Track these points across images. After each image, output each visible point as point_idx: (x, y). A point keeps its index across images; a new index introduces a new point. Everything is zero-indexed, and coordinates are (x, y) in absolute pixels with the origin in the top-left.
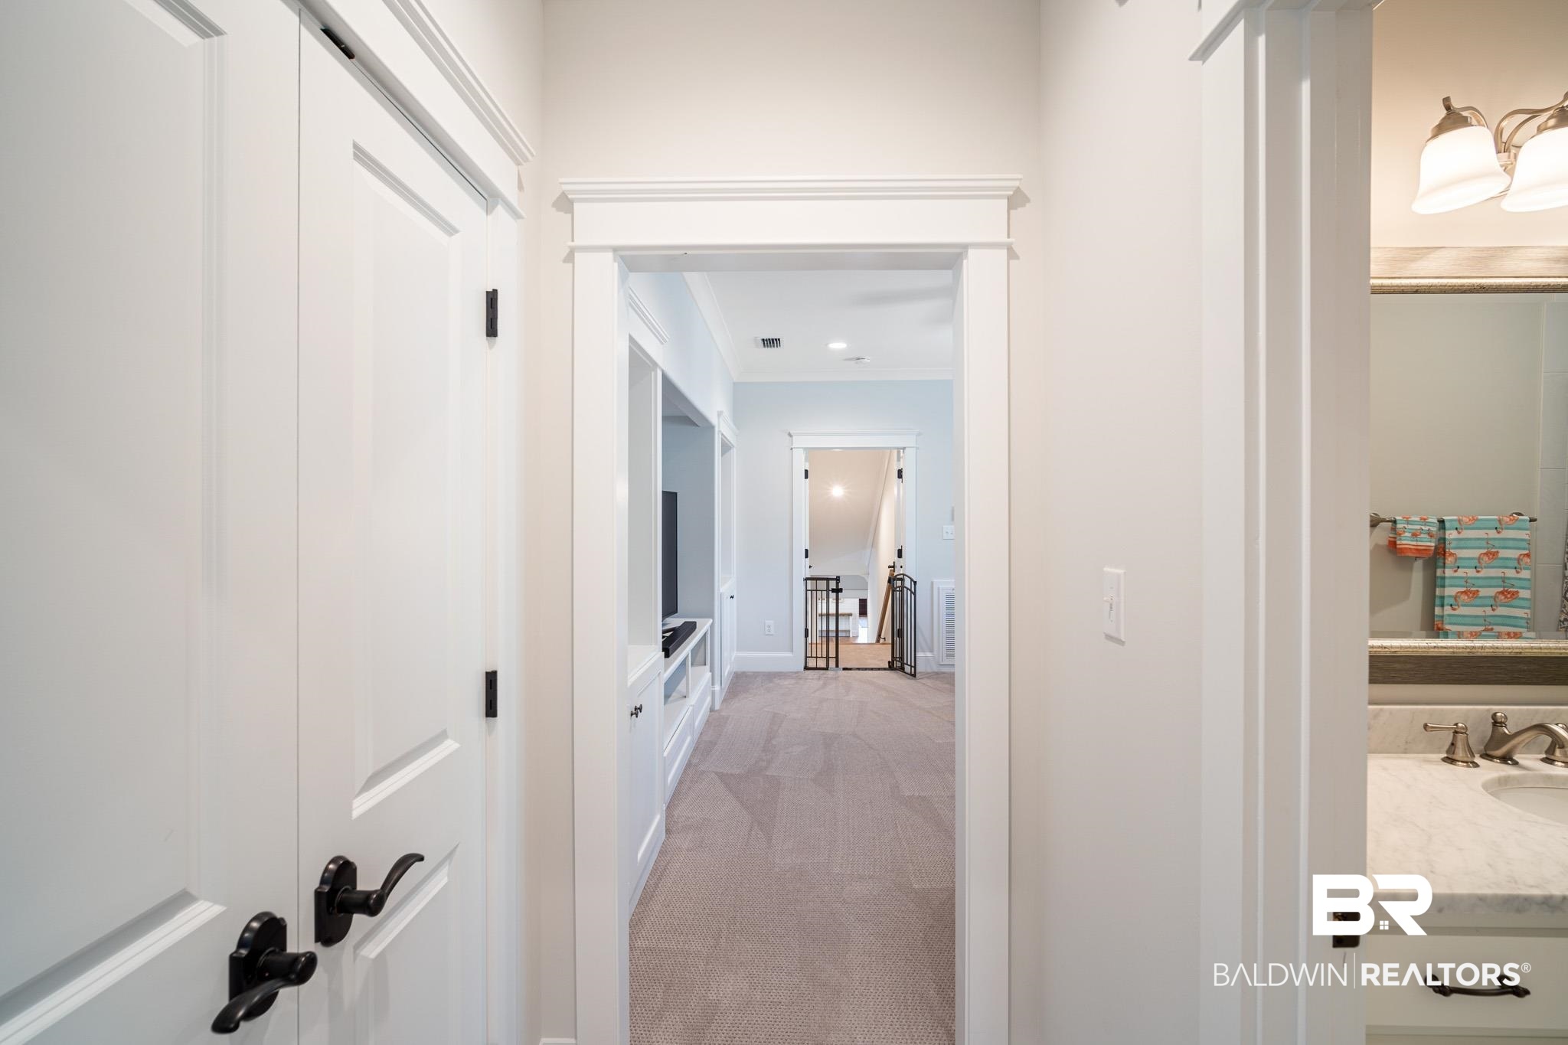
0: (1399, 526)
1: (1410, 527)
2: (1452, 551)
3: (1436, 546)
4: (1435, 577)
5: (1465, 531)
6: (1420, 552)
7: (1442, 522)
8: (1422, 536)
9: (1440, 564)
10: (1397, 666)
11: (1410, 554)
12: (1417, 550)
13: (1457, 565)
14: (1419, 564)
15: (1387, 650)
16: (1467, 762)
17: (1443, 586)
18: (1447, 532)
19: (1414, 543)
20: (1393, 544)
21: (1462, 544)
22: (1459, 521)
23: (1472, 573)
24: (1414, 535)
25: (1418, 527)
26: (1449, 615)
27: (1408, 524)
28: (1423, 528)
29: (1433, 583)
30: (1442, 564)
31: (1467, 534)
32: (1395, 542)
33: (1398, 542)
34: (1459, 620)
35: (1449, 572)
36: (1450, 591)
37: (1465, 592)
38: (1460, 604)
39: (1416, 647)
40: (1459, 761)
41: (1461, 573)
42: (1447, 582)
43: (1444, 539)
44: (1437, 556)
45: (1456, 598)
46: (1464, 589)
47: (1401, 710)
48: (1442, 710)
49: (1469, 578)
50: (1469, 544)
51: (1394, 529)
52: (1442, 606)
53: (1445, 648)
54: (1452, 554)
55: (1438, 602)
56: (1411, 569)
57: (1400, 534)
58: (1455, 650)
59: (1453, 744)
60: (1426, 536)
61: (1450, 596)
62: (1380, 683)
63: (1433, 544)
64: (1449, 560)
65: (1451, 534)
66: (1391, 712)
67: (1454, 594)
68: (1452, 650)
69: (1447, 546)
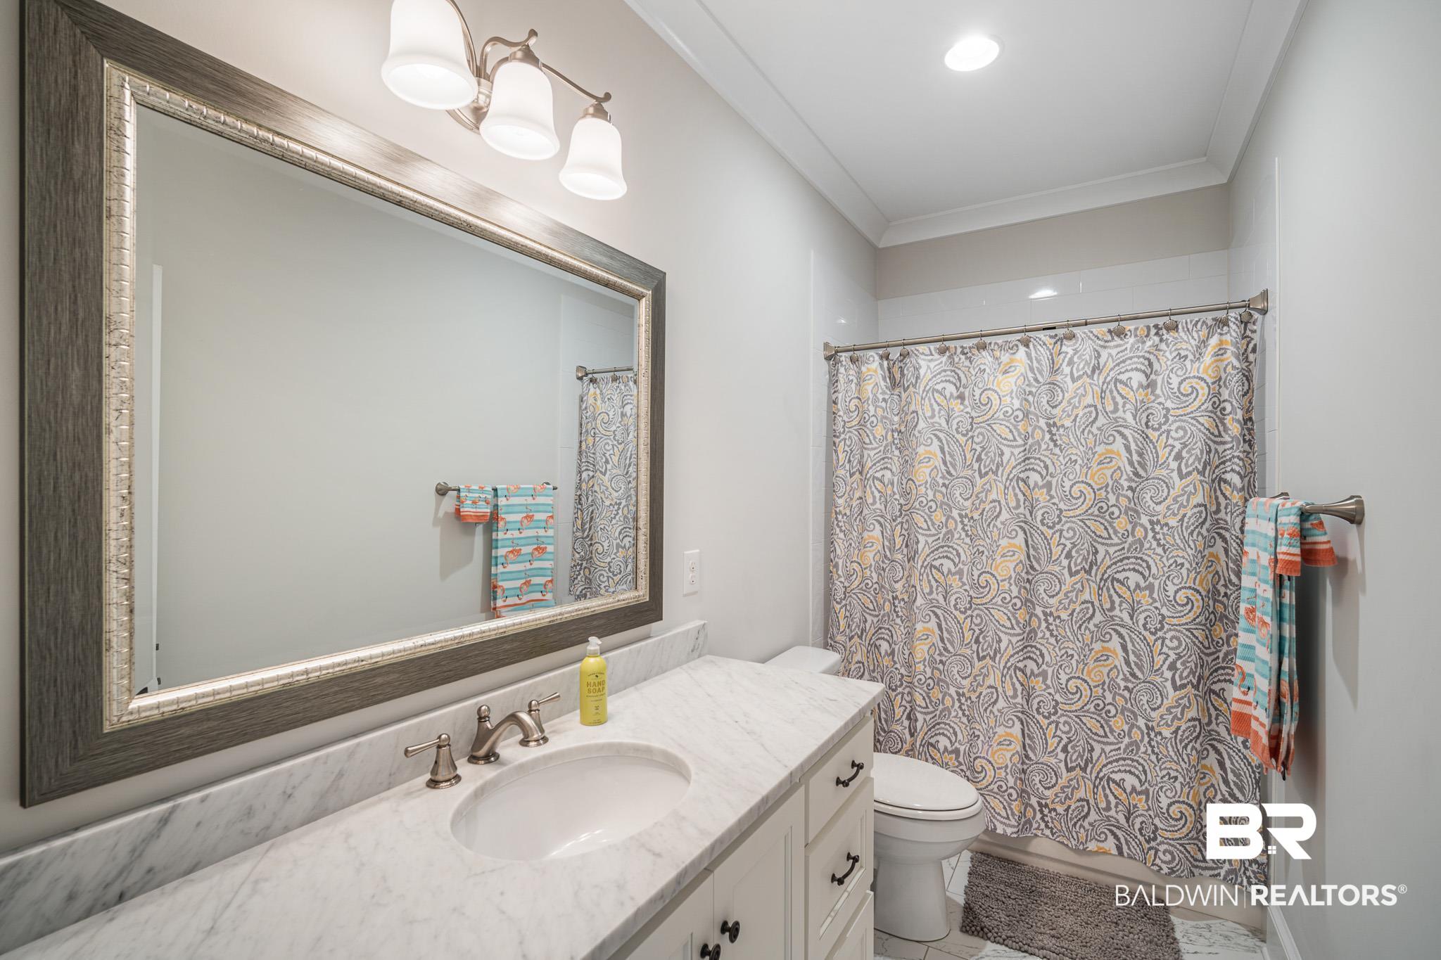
0: (462, 494)
1: (471, 495)
2: (503, 516)
3: (491, 512)
4: (491, 540)
5: (512, 498)
6: (479, 518)
7: (495, 490)
8: (481, 503)
9: (495, 528)
10: (379, 680)
11: (470, 521)
12: (477, 516)
13: (506, 528)
14: (480, 529)
15: (364, 663)
16: (449, 780)
17: (497, 548)
18: (500, 499)
19: (474, 510)
20: (458, 511)
21: (510, 509)
22: (508, 489)
23: (516, 534)
24: (474, 502)
25: (477, 495)
26: (502, 573)
27: (469, 492)
28: (481, 495)
29: (490, 545)
30: (496, 528)
31: (513, 501)
32: (459, 509)
33: (461, 510)
34: (509, 576)
35: (501, 535)
36: (501, 552)
37: (512, 552)
38: (509, 562)
39: (400, 651)
40: (442, 782)
41: (509, 535)
42: (500, 544)
43: (497, 505)
44: (492, 521)
45: (506, 557)
46: (510, 549)
47: (382, 736)
48: (430, 719)
49: (514, 539)
50: (516, 509)
51: (459, 497)
52: (496, 565)
53: (433, 644)
54: (503, 519)
55: (493, 563)
56: (473, 534)
57: (463, 502)
58: (444, 644)
59: (436, 762)
60: (484, 503)
61: (502, 556)
62: (357, 709)
63: (489, 511)
64: (501, 524)
65: (502, 501)
66: (370, 743)
67: (504, 554)
68: (440, 645)
69: (500, 512)
